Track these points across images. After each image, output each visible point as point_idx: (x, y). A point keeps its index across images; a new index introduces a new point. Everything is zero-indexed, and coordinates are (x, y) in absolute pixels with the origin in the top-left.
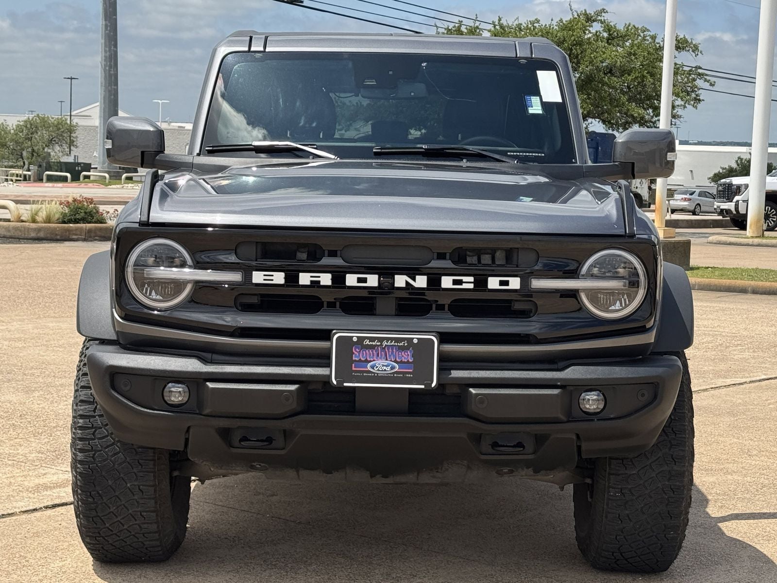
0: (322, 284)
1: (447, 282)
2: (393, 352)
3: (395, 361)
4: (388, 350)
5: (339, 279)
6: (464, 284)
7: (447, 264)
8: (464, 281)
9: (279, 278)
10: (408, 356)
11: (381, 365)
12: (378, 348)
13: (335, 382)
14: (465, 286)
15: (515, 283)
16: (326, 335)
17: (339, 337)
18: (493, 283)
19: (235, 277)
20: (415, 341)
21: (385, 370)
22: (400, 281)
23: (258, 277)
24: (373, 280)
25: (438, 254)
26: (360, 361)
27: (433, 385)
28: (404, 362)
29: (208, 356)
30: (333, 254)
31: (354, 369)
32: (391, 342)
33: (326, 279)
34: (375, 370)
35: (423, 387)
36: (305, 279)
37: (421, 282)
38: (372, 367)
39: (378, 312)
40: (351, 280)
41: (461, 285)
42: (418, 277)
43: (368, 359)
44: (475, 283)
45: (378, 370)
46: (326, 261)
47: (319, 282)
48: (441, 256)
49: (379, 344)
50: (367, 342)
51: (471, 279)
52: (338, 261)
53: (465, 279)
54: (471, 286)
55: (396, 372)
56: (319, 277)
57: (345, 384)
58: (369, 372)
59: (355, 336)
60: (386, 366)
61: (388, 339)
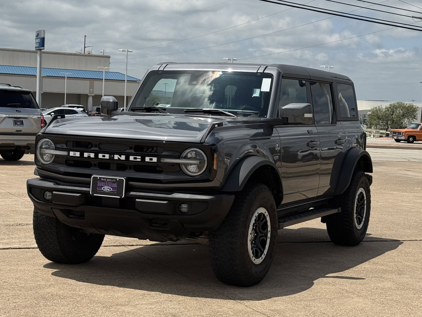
0: (91, 157)
1: (131, 158)
2: (110, 184)
3: (111, 187)
4: (109, 182)
5: (96, 156)
6: (137, 159)
7: (132, 151)
8: (137, 158)
9: (78, 154)
10: (115, 185)
11: (106, 188)
12: (106, 182)
13: (91, 193)
14: (138, 160)
15: (155, 160)
16: (90, 176)
17: (94, 177)
18: (147, 159)
19: (65, 153)
20: (118, 180)
21: (108, 190)
22: (116, 157)
23: (72, 154)
24: (107, 156)
25: (130, 147)
26: (100, 186)
27: (123, 197)
28: (114, 188)
29: (58, 182)
30: (96, 146)
31: (97, 189)
32: (110, 180)
33: (92, 155)
34: (104, 190)
35: (119, 197)
36: (86, 155)
37: (123, 158)
38: (104, 189)
39: (111, 169)
40: (100, 156)
41: (136, 159)
42: (122, 156)
43: (103, 186)
44: (141, 159)
45: (105, 190)
46: (93, 149)
47: (90, 156)
48: (131, 148)
49: (106, 180)
50: (102, 179)
51: (140, 157)
52: (97, 149)
53: (138, 157)
54: (140, 160)
55: (111, 191)
56: (90, 154)
57: (94, 195)
58: (102, 190)
59: (99, 176)
60: (108, 189)
61: (109, 178)
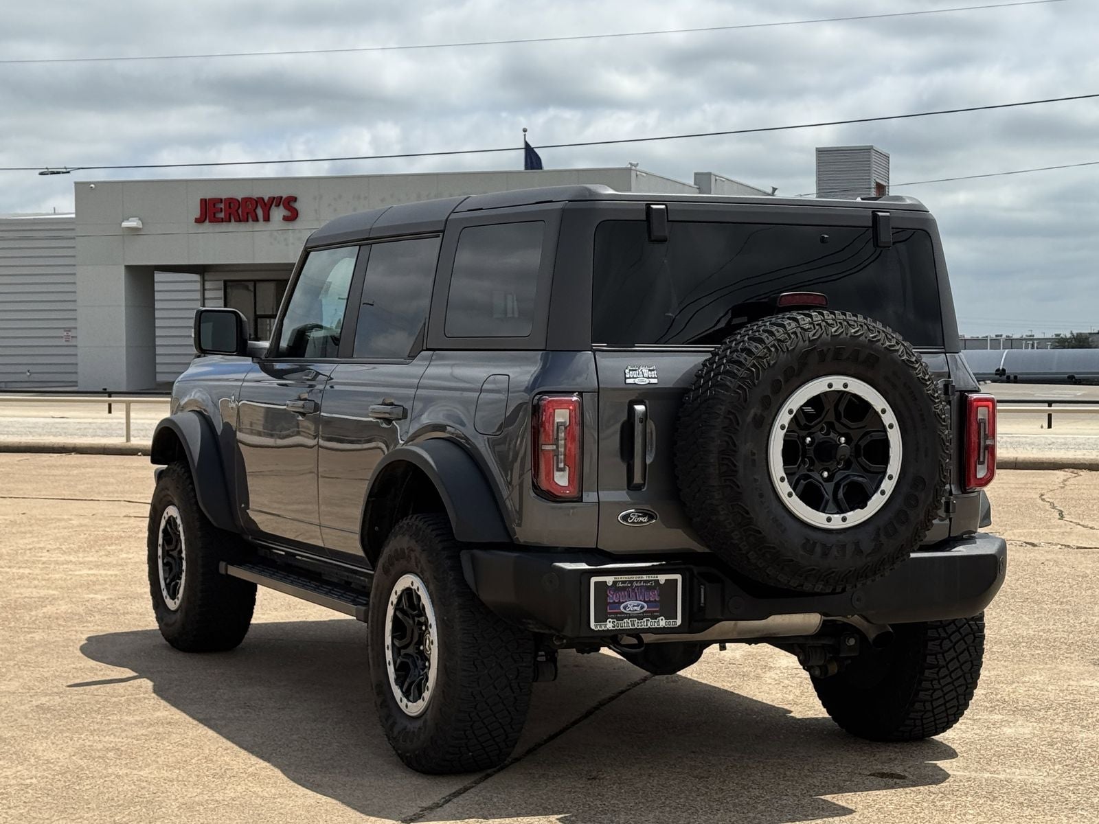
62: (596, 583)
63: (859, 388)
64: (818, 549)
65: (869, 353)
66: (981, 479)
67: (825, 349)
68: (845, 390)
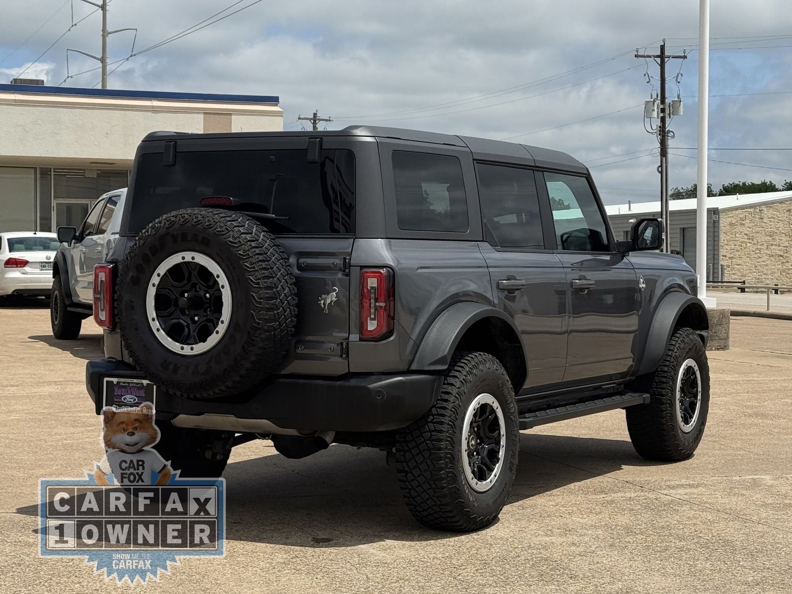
62: (107, 381)
63: (202, 260)
64: (171, 367)
65: (203, 237)
66: (371, 331)
67: (175, 233)
68: (193, 261)
